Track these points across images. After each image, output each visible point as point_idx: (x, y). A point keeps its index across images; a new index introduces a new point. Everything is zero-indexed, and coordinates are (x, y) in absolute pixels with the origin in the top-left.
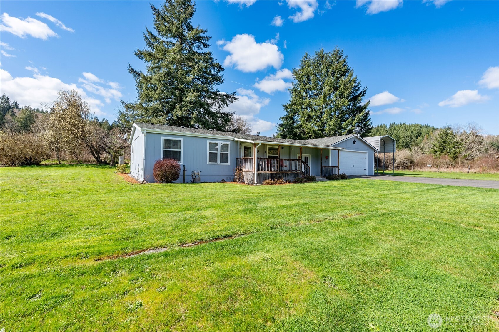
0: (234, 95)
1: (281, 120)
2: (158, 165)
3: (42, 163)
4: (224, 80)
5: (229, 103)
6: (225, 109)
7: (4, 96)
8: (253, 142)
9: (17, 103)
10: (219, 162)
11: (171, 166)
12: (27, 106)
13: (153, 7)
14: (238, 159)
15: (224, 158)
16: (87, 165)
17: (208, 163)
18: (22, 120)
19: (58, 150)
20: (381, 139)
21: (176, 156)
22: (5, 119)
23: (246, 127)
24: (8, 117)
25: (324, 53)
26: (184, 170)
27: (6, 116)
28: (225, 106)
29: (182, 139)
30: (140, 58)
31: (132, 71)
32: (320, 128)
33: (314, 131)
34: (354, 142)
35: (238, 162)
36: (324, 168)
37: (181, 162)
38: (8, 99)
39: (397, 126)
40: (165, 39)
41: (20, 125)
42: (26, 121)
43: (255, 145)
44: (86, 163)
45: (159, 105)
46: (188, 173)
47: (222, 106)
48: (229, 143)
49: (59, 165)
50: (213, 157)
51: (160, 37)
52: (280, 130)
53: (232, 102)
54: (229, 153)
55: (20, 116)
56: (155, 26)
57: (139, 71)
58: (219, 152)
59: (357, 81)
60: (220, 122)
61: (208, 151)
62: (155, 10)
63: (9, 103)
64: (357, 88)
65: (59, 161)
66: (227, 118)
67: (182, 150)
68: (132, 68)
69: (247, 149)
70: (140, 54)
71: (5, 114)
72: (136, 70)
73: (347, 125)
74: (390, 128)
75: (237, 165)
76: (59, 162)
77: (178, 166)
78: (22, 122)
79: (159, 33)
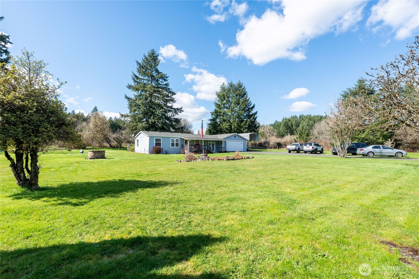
0: (181, 109)
1: (209, 121)
2: (154, 148)
4: (176, 101)
5: (178, 113)
6: (176, 117)
8: (188, 139)
10: (175, 147)
11: (158, 148)
13: (137, 62)
14: (182, 145)
15: (177, 145)
17: (171, 147)
20: (250, 135)
21: (159, 144)
23: (189, 125)
25: (233, 84)
26: (163, 150)
28: (177, 115)
29: (161, 138)
30: (129, 89)
31: (126, 97)
32: (229, 127)
33: (226, 128)
34: (235, 137)
35: (183, 146)
36: (218, 148)
37: (161, 147)
39: (304, 117)
40: (142, 77)
43: (189, 140)
45: (142, 116)
46: (164, 151)
47: (175, 115)
48: (179, 139)
50: (173, 145)
51: (140, 77)
52: (209, 127)
53: (181, 112)
54: (179, 143)
56: (137, 71)
57: (130, 97)
58: (175, 143)
59: (250, 101)
60: (174, 123)
61: (171, 142)
62: (138, 63)
64: (249, 104)
66: (177, 121)
67: (161, 142)
68: (126, 96)
69: (186, 141)
70: (130, 87)
72: (129, 97)
73: (243, 125)
74: (299, 118)
75: (182, 148)
76: (93, 147)
77: (161, 148)
79: (139, 74)
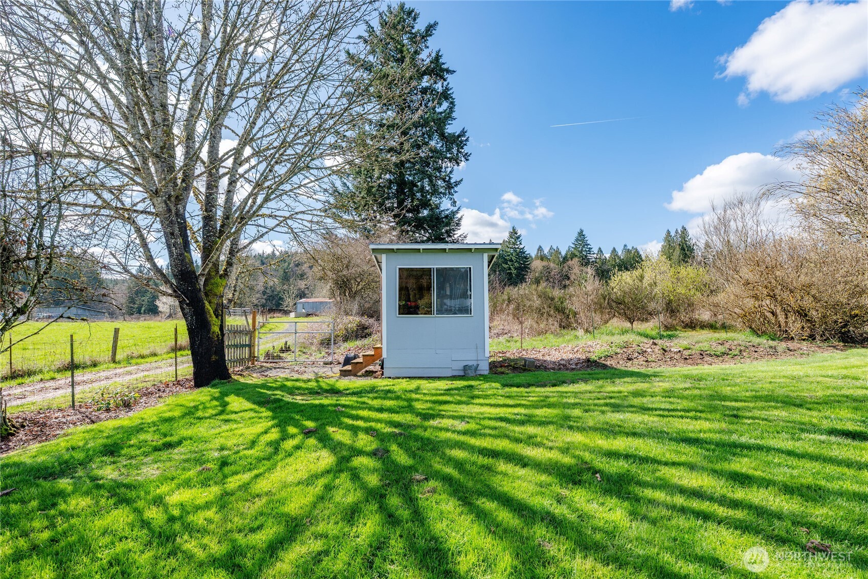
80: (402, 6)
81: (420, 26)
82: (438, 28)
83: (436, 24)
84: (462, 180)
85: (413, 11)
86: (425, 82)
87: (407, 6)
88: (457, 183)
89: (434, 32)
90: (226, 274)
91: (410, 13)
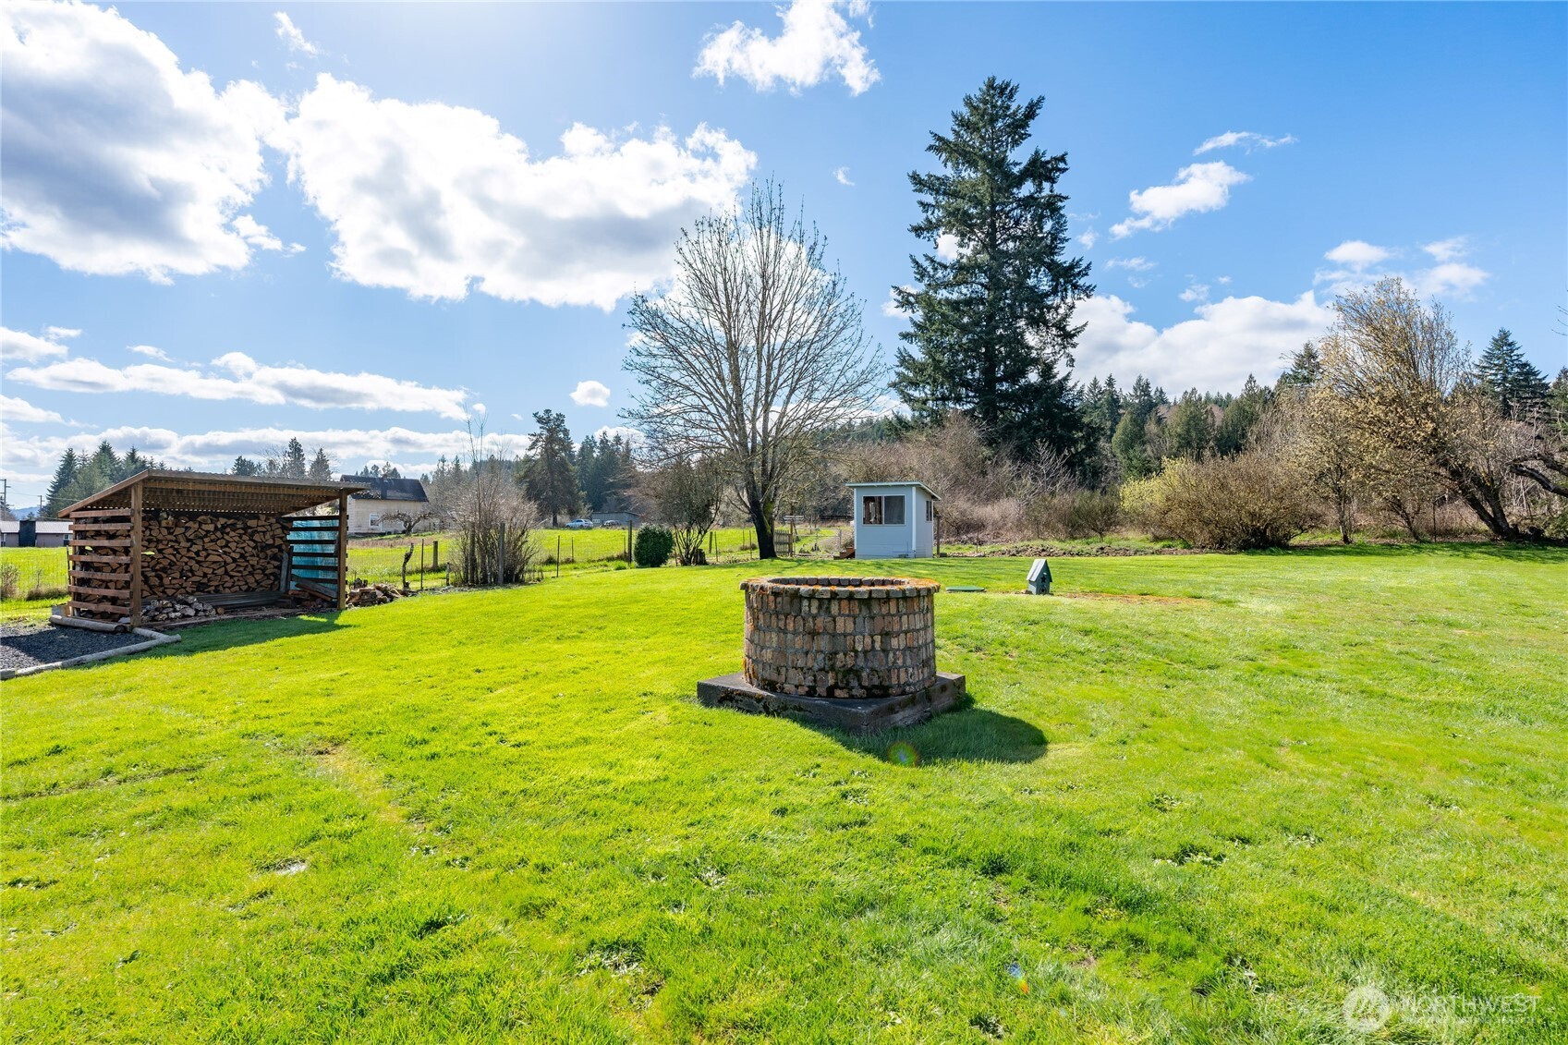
3: (1294, 541)
7: (1140, 379)
9: (1161, 392)
12: (1189, 391)
16: (1454, 547)
18: (1179, 430)
19: (1343, 498)
22: (1145, 434)
24: (1151, 427)
27: (1146, 427)
38: (1148, 385)
41: (1175, 442)
42: (1188, 431)
44: (1447, 538)
49: (1347, 547)
55: (1173, 419)
63: (1149, 395)
65: (1345, 532)
71: (1144, 422)
76: (1346, 539)
78: (1179, 435)
80: (991, 85)
81: (1019, 103)
82: (1045, 104)
83: (1041, 99)
84: (1085, 325)
85: (1008, 85)
86: (1027, 188)
87: (998, 82)
88: (1078, 331)
89: (1038, 111)
90: (773, 501)
91: (1002, 90)
